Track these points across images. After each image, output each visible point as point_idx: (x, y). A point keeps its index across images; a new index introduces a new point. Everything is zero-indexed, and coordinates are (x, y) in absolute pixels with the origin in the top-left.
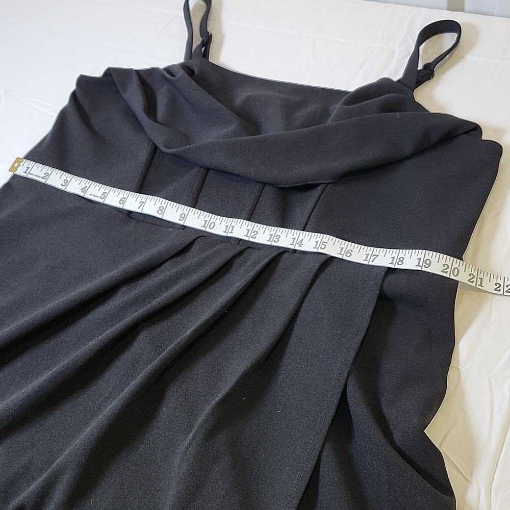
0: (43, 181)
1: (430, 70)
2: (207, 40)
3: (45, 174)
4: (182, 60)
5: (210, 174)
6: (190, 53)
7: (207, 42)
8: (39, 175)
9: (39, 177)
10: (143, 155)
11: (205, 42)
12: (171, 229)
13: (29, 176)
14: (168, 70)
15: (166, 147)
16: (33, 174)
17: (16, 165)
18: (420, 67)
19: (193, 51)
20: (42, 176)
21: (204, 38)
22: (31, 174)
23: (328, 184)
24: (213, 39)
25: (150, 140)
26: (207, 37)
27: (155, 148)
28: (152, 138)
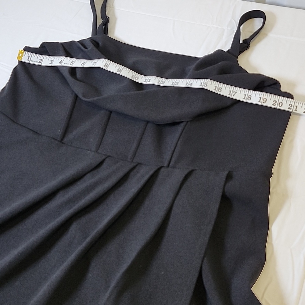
0: (40, 64)
1: (247, 44)
2: (106, 21)
3: (40, 60)
4: (90, 36)
5: (112, 115)
6: (95, 30)
7: (106, 23)
8: (37, 61)
9: (37, 62)
10: (69, 101)
11: (105, 23)
12: (89, 151)
13: (31, 62)
14: (82, 42)
15: (84, 96)
16: (33, 61)
17: (20, 55)
18: (241, 42)
19: (97, 29)
20: (38, 62)
21: (104, 21)
22: (32, 61)
23: (188, 122)
24: (110, 20)
25: (73, 91)
26: (106, 20)
27: (76, 97)
28: (74, 90)
